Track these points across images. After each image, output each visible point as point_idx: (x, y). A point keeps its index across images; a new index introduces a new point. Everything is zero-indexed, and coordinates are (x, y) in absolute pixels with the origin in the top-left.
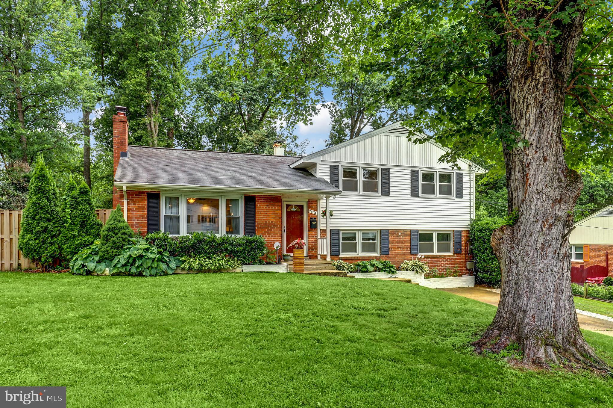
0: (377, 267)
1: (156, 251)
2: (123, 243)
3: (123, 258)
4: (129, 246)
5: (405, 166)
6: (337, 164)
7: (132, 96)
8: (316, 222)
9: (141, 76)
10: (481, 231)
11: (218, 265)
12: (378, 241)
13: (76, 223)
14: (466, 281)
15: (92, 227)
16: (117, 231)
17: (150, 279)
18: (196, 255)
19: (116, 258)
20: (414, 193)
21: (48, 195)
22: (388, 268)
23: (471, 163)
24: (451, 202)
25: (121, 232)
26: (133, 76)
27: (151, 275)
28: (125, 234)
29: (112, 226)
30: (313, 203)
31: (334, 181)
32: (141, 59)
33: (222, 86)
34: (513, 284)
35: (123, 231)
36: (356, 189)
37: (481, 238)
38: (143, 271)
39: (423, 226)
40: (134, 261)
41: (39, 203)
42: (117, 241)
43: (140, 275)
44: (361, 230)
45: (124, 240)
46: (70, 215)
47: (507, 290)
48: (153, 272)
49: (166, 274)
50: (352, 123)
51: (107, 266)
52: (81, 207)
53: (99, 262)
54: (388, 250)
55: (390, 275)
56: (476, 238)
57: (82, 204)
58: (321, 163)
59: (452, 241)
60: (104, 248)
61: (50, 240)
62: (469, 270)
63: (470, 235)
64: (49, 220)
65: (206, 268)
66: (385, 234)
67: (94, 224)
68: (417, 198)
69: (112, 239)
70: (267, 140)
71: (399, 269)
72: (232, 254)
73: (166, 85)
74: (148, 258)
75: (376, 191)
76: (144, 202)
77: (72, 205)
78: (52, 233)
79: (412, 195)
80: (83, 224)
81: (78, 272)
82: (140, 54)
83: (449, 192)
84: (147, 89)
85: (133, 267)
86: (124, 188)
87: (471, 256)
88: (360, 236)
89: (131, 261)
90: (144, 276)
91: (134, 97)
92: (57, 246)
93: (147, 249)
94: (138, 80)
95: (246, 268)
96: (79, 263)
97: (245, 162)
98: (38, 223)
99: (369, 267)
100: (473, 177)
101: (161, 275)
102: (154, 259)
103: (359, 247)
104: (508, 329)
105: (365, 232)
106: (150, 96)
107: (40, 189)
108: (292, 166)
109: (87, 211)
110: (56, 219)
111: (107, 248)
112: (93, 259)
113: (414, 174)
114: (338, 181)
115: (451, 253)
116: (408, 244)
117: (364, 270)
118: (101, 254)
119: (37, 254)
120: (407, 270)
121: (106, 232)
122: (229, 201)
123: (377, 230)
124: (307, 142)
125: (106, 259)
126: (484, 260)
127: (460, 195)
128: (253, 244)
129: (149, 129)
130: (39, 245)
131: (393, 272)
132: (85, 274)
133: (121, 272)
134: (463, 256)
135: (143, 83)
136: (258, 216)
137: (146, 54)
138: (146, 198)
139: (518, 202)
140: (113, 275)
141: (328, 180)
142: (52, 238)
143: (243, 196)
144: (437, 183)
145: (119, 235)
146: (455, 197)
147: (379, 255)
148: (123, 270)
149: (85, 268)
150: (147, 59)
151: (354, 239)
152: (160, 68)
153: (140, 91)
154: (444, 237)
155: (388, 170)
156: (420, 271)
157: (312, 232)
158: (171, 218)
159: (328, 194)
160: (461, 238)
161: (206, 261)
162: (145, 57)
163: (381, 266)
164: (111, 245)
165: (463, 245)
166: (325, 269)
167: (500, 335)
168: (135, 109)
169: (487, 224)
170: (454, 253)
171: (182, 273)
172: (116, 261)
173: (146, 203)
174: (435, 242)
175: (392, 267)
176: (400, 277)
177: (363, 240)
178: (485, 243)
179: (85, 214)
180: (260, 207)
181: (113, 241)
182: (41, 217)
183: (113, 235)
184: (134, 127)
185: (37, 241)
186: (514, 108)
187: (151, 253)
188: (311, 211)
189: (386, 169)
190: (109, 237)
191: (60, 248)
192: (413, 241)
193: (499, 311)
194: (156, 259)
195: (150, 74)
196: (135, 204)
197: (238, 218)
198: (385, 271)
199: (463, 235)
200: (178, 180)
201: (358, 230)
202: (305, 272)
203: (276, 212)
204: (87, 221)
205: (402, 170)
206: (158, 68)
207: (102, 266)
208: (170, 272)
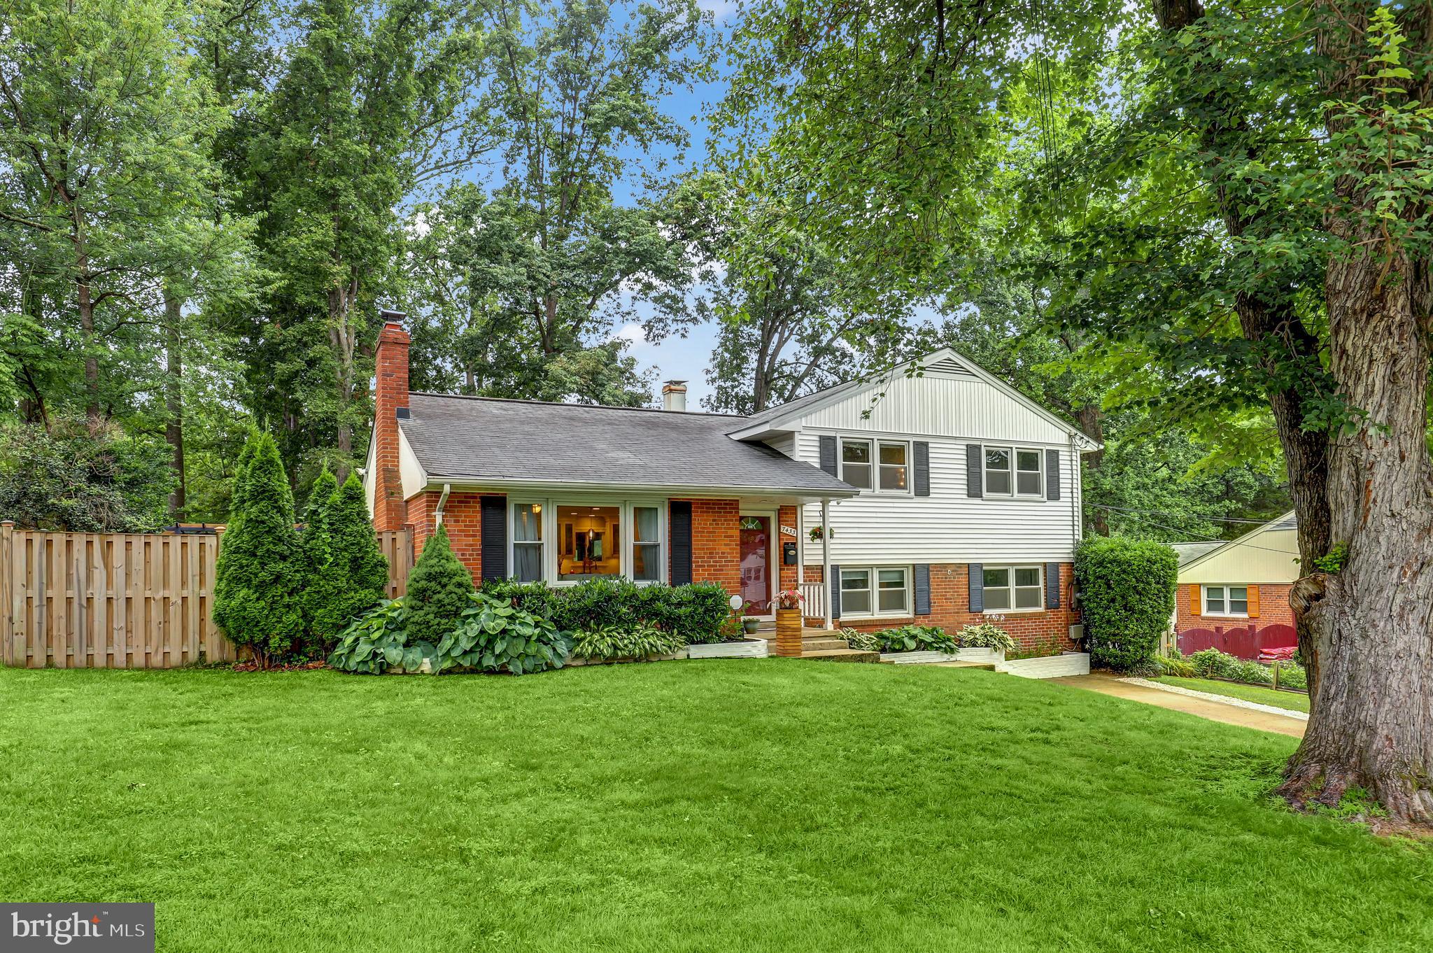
0: (922, 641)
1: (530, 619)
2: (459, 604)
3: (465, 635)
4: (471, 612)
5: (956, 438)
6: (833, 434)
7: (300, 271)
8: (796, 550)
9: (323, 228)
10: (1101, 564)
11: (647, 646)
12: (908, 588)
13: (342, 563)
14: (1071, 664)
15: (373, 571)
16: (445, 580)
17: (523, 680)
18: (598, 625)
19: (446, 636)
20: (974, 491)
21: (280, 503)
22: (943, 642)
23: (1074, 431)
24: (1038, 507)
25: (454, 581)
26: (305, 229)
27: (525, 672)
28: (460, 585)
29: (437, 569)
30: (788, 512)
31: (828, 466)
32: (322, 194)
33: (506, 256)
34: (1344, 678)
35: (457, 579)
36: (867, 484)
37: (1100, 578)
38: (508, 663)
39: (992, 557)
40: (491, 641)
41: (263, 522)
42: (446, 601)
43: (503, 671)
44: (878, 566)
45: (459, 599)
46: (330, 544)
47: (1332, 691)
48: (529, 664)
49: (551, 668)
50: (763, 336)
51: (425, 655)
52: (352, 528)
53: (407, 645)
54: (929, 603)
55: (946, 656)
56: (1092, 579)
57: (352, 521)
58: (804, 432)
59: (1041, 585)
60: (418, 616)
61: (286, 599)
62: (1075, 641)
63: (1076, 573)
64: (284, 558)
65: (626, 653)
66: (923, 572)
67: (376, 565)
68: (978, 501)
69: (436, 597)
70: (606, 372)
71: (961, 643)
72: (669, 624)
73: (375, 248)
74: (519, 636)
75: (904, 488)
76: (474, 516)
77: (331, 524)
78: (290, 586)
79: (970, 495)
80: (356, 564)
81: (361, 668)
82: (320, 180)
83: (1036, 490)
84: (334, 255)
85: (488, 654)
86: (447, 489)
87: (1079, 612)
88: (875, 579)
89: (483, 642)
90: (511, 673)
91: (306, 273)
92: (300, 612)
93: (511, 618)
94: (318, 237)
95: (696, 651)
96: (364, 649)
97: (640, 429)
98: (263, 565)
99: (906, 640)
100: (1077, 457)
101: (543, 670)
102: (530, 637)
103: (875, 601)
104: (1340, 761)
105: (884, 570)
106: (340, 272)
107: (264, 492)
108: (736, 437)
109: (362, 536)
110: (296, 555)
111: (427, 614)
112: (395, 640)
113: (973, 452)
114: (836, 467)
115: (1041, 609)
116: (964, 592)
117: (898, 647)
118: (411, 628)
119: (262, 630)
120: (974, 646)
121: (423, 583)
122: (638, 512)
123: (907, 566)
124: (656, 371)
125: (422, 639)
126: (1109, 622)
127: (1054, 495)
128: (710, 601)
129: (335, 342)
130: (266, 612)
131: (952, 651)
132: (377, 672)
133: (461, 665)
134: (1063, 612)
135: (328, 244)
136: (697, 542)
137: (333, 181)
138: (478, 506)
139: (1344, 530)
140: (443, 673)
141: (818, 466)
142: (290, 594)
143: (667, 502)
144: (1014, 470)
145: (450, 588)
146: (1045, 498)
147: (911, 616)
148: (466, 663)
149: (379, 660)
150: (336, 193)
151: (864, 583)
152: (362, 211)
153: (322, 260)
154: (1026, 576)
155: (926, 445)
156: (1000, 646)
157: (788, 573)
158: (526, 548)
159: (825, 496)
160: (1058, 580)
161: (622, 639)
162: (333, 188)
163: (928, 639)
164: (434, 608)
165: (1063, 591)
166: (829, 647)
167: (1322, 772)
168: (309, 299)
169: (1112, 550)
170: (1047, 608)
171: (574, 664)
172: (447, 643)
173: (479, 518)
174: (1012, 587)
175: (949, 640)
176: (965, 659)
177: (881, 585)
178: (1109, 587)
179: (358, 543)
180: (699, 522)
181: (439, 601)
182: (268, 550)
183: (439, 588)
184: (305, 339)
185: (262, 603)
186: (1343, 364)
187: (522, 624)
188: (784, 529)
189: (922, 443)
190: (429, 593)
191: (304, 616)
192: (973, 587)
193: (1316, 729)
194: (534, 638)
195: (343, 225)
196: (457, 521)
197: (656, 546)
198: (937, 649)
199: (1063, 571)
200: (544, 470)
201: (872, 567)
202: (805, 654)
203: (730, 532)
204: (362, 558)
205: (950, 445)
206: (359, 213)
207: (415, 654)
208: (558, 664)
